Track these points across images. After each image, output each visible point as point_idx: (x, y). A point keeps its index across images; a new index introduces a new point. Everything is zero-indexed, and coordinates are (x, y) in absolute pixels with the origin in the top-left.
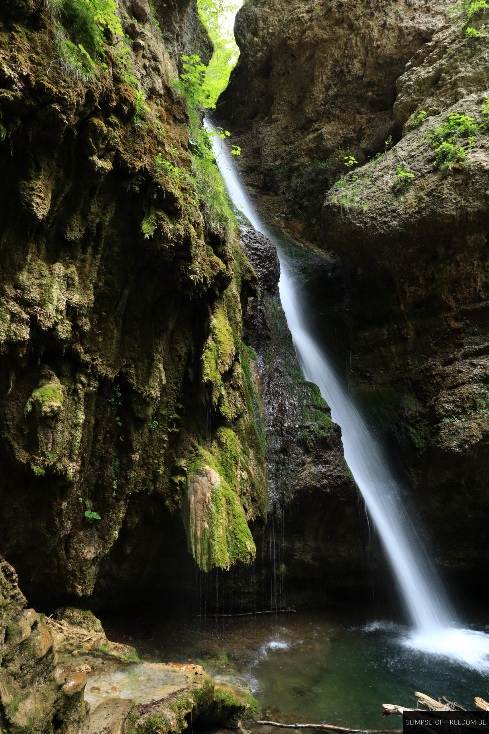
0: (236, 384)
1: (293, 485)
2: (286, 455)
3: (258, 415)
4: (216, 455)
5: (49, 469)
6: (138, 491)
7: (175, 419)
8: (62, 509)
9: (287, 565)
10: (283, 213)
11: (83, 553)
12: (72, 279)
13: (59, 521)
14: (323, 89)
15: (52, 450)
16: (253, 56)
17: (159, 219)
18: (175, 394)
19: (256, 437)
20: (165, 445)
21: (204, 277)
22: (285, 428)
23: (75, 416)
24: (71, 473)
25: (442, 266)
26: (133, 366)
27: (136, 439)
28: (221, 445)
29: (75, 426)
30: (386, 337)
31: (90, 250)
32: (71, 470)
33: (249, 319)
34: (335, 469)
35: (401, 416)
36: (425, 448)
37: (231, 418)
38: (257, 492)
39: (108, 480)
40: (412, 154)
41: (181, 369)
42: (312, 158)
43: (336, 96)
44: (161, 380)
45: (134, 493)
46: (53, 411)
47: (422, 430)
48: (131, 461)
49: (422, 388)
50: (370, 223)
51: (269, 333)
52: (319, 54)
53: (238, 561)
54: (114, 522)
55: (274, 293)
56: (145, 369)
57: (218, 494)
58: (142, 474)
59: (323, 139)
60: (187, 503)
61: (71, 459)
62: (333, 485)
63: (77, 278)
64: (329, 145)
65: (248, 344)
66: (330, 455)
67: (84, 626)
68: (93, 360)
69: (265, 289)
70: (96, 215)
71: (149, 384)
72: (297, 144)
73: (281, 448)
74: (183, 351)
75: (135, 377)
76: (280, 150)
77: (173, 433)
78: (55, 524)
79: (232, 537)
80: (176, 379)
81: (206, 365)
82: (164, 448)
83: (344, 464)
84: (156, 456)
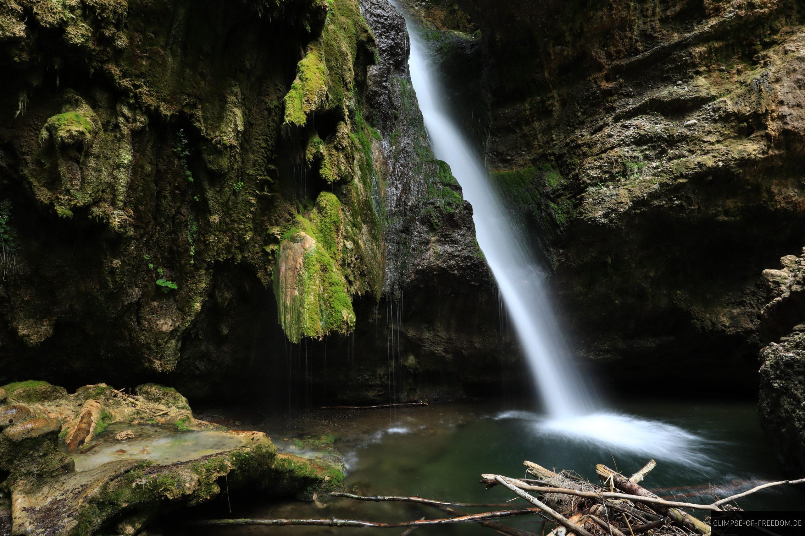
0: (340, 144)
1: (413, 264)
2: (408, 234)
4: (315, 221)
5: (80, 212)
6: (221, 260)
7: (266, 181)
8: (113, 267)
9: (416, 356)
11: (157, 325)
13: (113, 282)
15: (81, 189)
18: (264, 152)
19: (372, 212)
20: (252, 209)
22: (408, 207)
23: (118, 156)
24: (115, 222)
25: (592, 13)
26: (199, 107)
27: (212, 197)
28: (321, 210)
29: (118, 166)
30: (528, 112)
32: (117, 219)
33: (372, 95)
34: (464, 249)
35: (542, 194)
36: (567, 223)
37: (332, 180)
38: (366, 266)
39: (183, 245)
41: (272, 124)
44: (236, 125)
45: (217, 261)
46: (71, 136)
47: (564, 204)
48: (208, 223)
49: (566, 161)
51: (396, 112)
53: (332, 332)
54: (195, 293)
55: (403, 71)
56: (216, 113)
57: (311, 259)
58: (226, 240)
60: (278, 272)
61: (114, 205)
62: (462, 266)
65: (372, 126)
66: (458, 235)
67: (163, 402)
68: (136, 87)
69: (392, 64)
71: (220, 129)
73: (403, 227)
74: (273, 104)
75: (202, 121)
77: (266, 197)
78: (108, 285)
79: (327, 306)
80: (265, 135)
81: (289, 104)
82: (251, 212)
83: (475, 245)
84: (240, 221)
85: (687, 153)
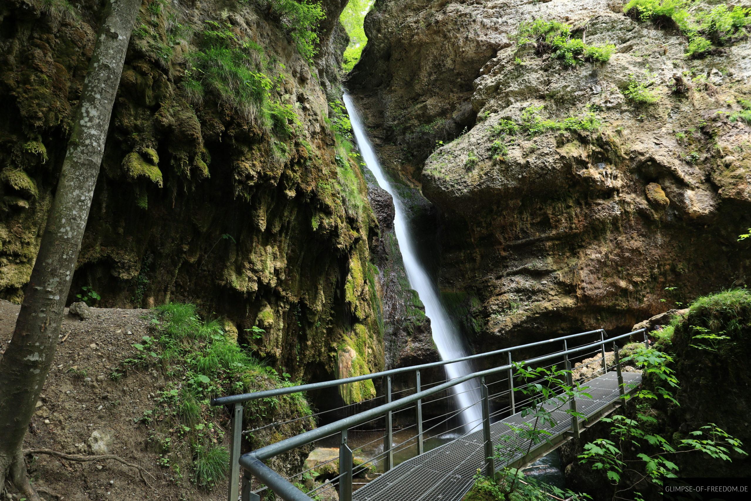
0: (365, 298)
1: (400, 355)
2: (396, 337)
3: (379, 312)
4: (354, 340)
5: (268, 354)
6: (310, 362)
7: (330, 320)
10: (400, 159)
12: (276, 254)
14: (427, 75)
15: (269, 344)
16: (378, 46)
17: (321, 218)
18: (329, 306)
19: (378, 326)
20: (325, 335)
21: (346, 246)
22: (395, 320)
23: (279, 325)
24: (278, 354)
25: (495, 216)
26: (307, 294)
27: (309, 333)
28: (356, 334)
29: (279, 330)
30: (463, 258)
31: (283, 235)
33: (374, 248)
34: (426, 345)
35: (469, 311)
36: (480, 332)
37: (362, 318)
38: (378, 360)
39: (294, 356)
40: (479, 142)
41: (333, 290)
42: (420, 121)
43: (436, 80)
44: (322, 300)
45: (308, 362)
46: (269, 325)
47: (479, 321)
48: (306, 345)
49: (483, 293)
50: (450, 189)
51: (387, 256)
52: (423, 51)
53: (366, 399)
55: (391, 227)
56: (313, 295)
57: (355, 363)
58: (313, 352)
59: (427, 108)
60: (338, 368)
61: (277, 347)
62: (424, 354)
63: (278, 253)
64: (432, 113)
65: (373, 264)
66: (423, 336)
68: (287, 294)
69: (384, 229)
70: (287, 217)
71: (316, 304)
72: (409, 110)
73: (393, 332)
74: (333, 279)
75: (308, 300)
76: (397, 114)
77: (329, 328)
79: (363, 386)
80: (330, 298)
81: (347, 292)
82: (324, 337)
83: (432, 342)
84: (320, 342)
85: (541, 299)
